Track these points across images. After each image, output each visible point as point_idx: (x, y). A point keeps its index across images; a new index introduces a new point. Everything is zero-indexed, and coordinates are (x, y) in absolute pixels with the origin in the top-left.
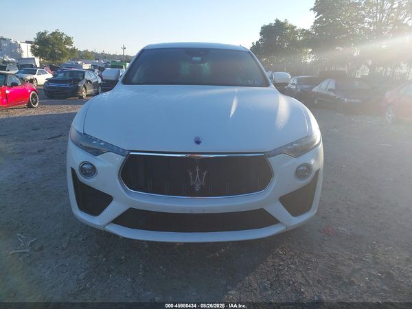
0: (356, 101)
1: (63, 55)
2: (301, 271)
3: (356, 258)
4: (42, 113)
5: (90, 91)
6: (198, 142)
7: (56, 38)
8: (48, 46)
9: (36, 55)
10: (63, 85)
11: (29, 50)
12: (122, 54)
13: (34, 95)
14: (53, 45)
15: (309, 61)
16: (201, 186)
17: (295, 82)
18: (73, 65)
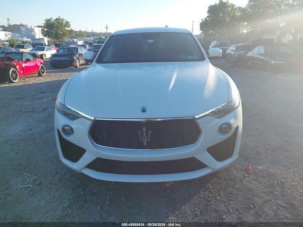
0: (281, 62)
1: (64, 35)
2: (224, 202)
3: (268, 191)
4: (48, 80)
5: (82, 62)
6: (144, 111)
7: (58, 23)
8: (54, 29)
9: (45, 36)
10: (63, 59)
11: (40, 32)
12: (106, 32)
13: (42, 67)
14: (57, 27)
15: (245, 31)
16: (147, 142)
17: (234, 49)
18: (70, 42)
